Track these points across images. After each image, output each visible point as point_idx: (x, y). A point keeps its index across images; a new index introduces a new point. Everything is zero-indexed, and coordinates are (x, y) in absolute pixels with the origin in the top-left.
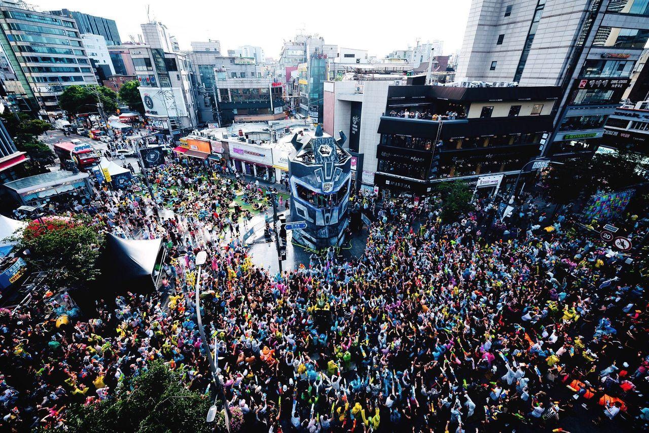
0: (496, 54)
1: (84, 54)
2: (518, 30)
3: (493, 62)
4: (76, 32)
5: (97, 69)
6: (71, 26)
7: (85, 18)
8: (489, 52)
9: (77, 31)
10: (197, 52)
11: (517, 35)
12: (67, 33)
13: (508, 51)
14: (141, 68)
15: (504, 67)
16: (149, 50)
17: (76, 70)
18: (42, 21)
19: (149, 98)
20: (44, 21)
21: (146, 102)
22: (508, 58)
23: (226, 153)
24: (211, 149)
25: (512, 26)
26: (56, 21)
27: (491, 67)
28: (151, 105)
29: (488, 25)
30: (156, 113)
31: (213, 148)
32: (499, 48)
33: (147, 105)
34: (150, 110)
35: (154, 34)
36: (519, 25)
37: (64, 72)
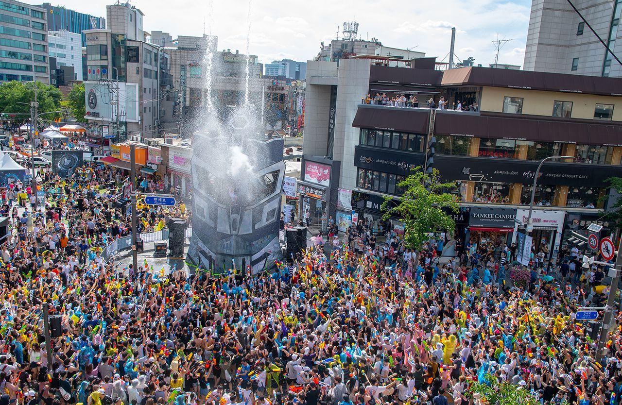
0: (578, 48)
1: (44, 51)
2: (599, 15)
3: (574, 59)
4: (43, 24)
5: (58, 71)
6: (40, 17)
7: (69, 15)
8: (568, 46)
9: (45, 22)
10: (183, 49)
11: (599, 21)
12: (32, 24)
13: (591, 43)
14: (94, 57)
15: (587, 65)
16: (109, 35)
17: (28, 68)
18: (6, 8)
19: (94, 94)
20: (9, 9)
21: (88, 101)
22: (591, 53)
23: (164, 163)
24: (147, 159)
25: (592, 10)
26: (23, 10)
27: (573, 67)
28: (94, 104)
29: (560, 10)
30: (96, 115)
31: (150, 157)
32: (580, 39)
33: (90, 104)
34: (92, 111)
35: (120, 17)
36: (601, 8)
37: (12, 69)
